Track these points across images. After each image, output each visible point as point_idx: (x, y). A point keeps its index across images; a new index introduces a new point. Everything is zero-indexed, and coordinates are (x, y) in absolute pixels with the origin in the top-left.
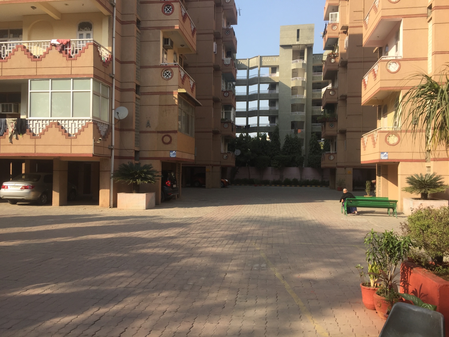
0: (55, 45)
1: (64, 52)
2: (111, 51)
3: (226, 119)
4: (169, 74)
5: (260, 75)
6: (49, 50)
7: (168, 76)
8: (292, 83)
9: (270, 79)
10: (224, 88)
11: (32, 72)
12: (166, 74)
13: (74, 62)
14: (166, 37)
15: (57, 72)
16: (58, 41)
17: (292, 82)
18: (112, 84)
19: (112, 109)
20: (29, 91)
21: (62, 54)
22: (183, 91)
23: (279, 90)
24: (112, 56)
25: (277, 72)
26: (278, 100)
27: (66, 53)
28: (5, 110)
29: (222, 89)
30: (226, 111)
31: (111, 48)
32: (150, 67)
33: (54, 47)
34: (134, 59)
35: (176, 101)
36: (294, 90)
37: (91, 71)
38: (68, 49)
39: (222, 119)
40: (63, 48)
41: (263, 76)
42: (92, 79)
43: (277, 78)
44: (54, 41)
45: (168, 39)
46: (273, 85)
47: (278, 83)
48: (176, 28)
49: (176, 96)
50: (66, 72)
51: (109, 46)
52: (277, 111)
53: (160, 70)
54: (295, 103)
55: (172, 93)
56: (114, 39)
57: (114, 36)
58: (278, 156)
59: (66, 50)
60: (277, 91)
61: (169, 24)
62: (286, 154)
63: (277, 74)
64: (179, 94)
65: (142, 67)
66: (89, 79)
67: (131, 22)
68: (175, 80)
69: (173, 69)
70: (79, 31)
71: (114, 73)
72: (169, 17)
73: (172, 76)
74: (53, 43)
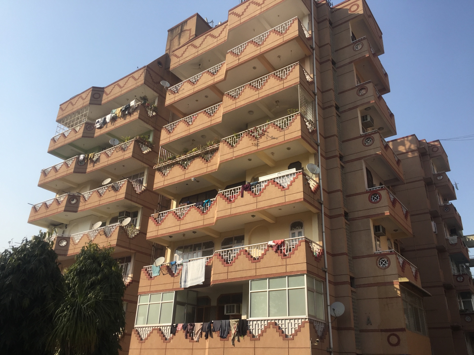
0: (271, 246)
1: (279, 251)
2: (321, 245)
3: (467, 310)
4: (386, 262)
6: (266, 251)
7: (384, 265)
10: (456, 272)
11: (252, 273)
12: (382, 263)
13: (288, 260)
14: (377, 225)
15: (274, 271)
16: (274, 242)
18: (326, 279)
19: (327, 306)
20: (250, 292)
21: (277, 254)
22: (405, 280)
24: (323, 250)
27: (281, 252)
28: (229, 312)
29: (453, 273)
30: (464, 300)
31: (321, 242)
32: (363, 257)
33: (270, 248)
34: (345, 250)
35: (399, 292)
37: (304, 267)
38: (283, 248)
39: (461, 311)
40: (278, 248)
42: (305, 276)
44: (271, 243)
45: (379, 226)
48: (386, 214)
49: (397, 286)
50: (281, 270)
51: (319, 241)
53: (374, 259)
55: (392, 283)
56: (324, 234)
57: (324, 230)
59: (281, 250)
61: (378, 211)
64: (401, 283)
65: (354, 258)
66: (303, 275)
67: (339, 215)
68: (393, 268)
69: (389, 256)
70: (291, 230)
71: (327, 267)
72: (377, 205)
73: (389, 264)
74: (269, 244)
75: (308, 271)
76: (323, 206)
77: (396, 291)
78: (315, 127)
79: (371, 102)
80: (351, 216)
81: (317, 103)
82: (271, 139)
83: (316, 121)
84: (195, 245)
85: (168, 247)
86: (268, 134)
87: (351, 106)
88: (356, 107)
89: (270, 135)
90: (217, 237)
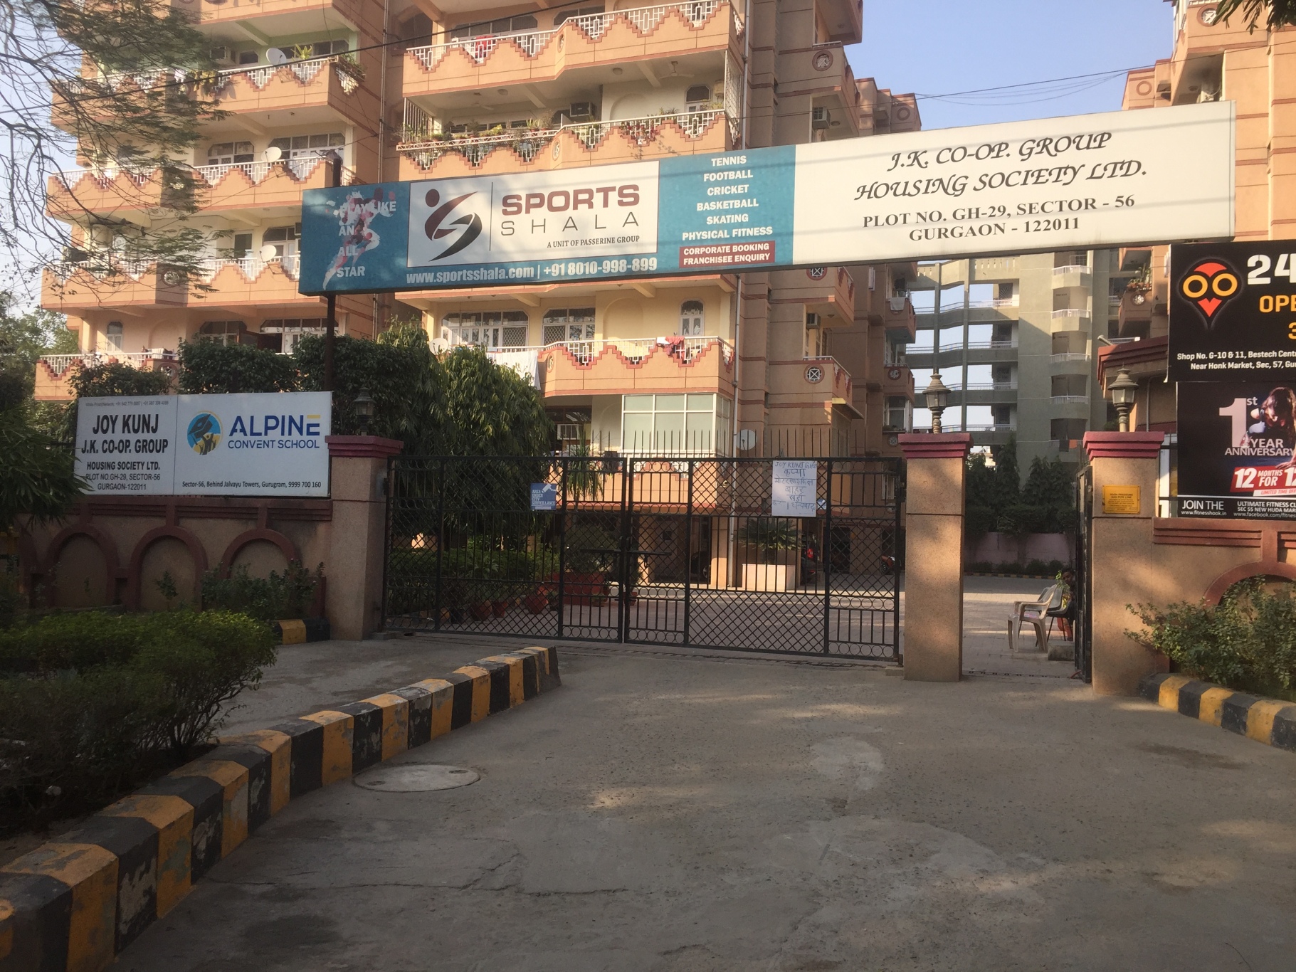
0: (662, 346)
1: (675, 355)
2: (733, 346)
3: (894, 426)
4: (817, 374)
5: (968, 302)
6: (652, 352)
7: (814, 377)
8: (1054, 324)
9: (996, 312)
10: (890, 361)
11: (628, 384)
12: (812, 374)
13: (689, 370)
14: (810, 312)
15: (665, 384)
16: (667, 339)
17: (1053, 321)
18: (734, 396)
19: (733, 435)
20: (623, 412)
21: (671, 359)
22: (842, 401)
23: (1020, 342)
24: (735, 353)
25: (1014, 296)
26: (1015, 364)
27: (678, 357)
29: (885, 363)
30: (893, 409)
31: (733, 341)
32: (786, 363)
33: (660, 349)
34: (763, 353)
35: (830, 417)
36: (1059, 341)
37: (715, 383)
38: (681, 350)
39: (885, 428)
40: (674, 349)
41: (979, 306)
42: (715, 395)
43: (1015, 310)
44: (662, 340)
45: (813, 315)
46: (1004, 329)
47: (1016, 322)
48: (830, 300)
49: (829, 409)
50: (679, 384)
51: (730, 338)
52: (1014, 394)
53: (802, 367)
54: (1062, 372)
55: (822, 405)
56: (738, 327)
57: (738, 323)
58: (1012, 507)
59: (678, 352)
60: (1014, 342)
61: (819, 294)
62: (1033, 504)
63: (1015, 300)
64: (834, 405)
65: (772, 363)
66: (712, 394)
67: (760, 296)
68: (828, 382)
69: (824, 366)
70: (682, 314)
71: (737, 379)
72: (819, 283)
73: (822, 378)
74: (658, 342)
75: (720, 389)
76: (740, 281)
77: (827, 416)
78: (740, 131)
79: (836, 89)
80: (775, 296)
81: (746, 81)
82: (667, 151)
83: (742, 118)
84: (485, 314)
85: (426, 311)
86: (662, 139)
87: (800, 87)
88: (808, 92)
89: (666, 143)
90: (534, 305)
